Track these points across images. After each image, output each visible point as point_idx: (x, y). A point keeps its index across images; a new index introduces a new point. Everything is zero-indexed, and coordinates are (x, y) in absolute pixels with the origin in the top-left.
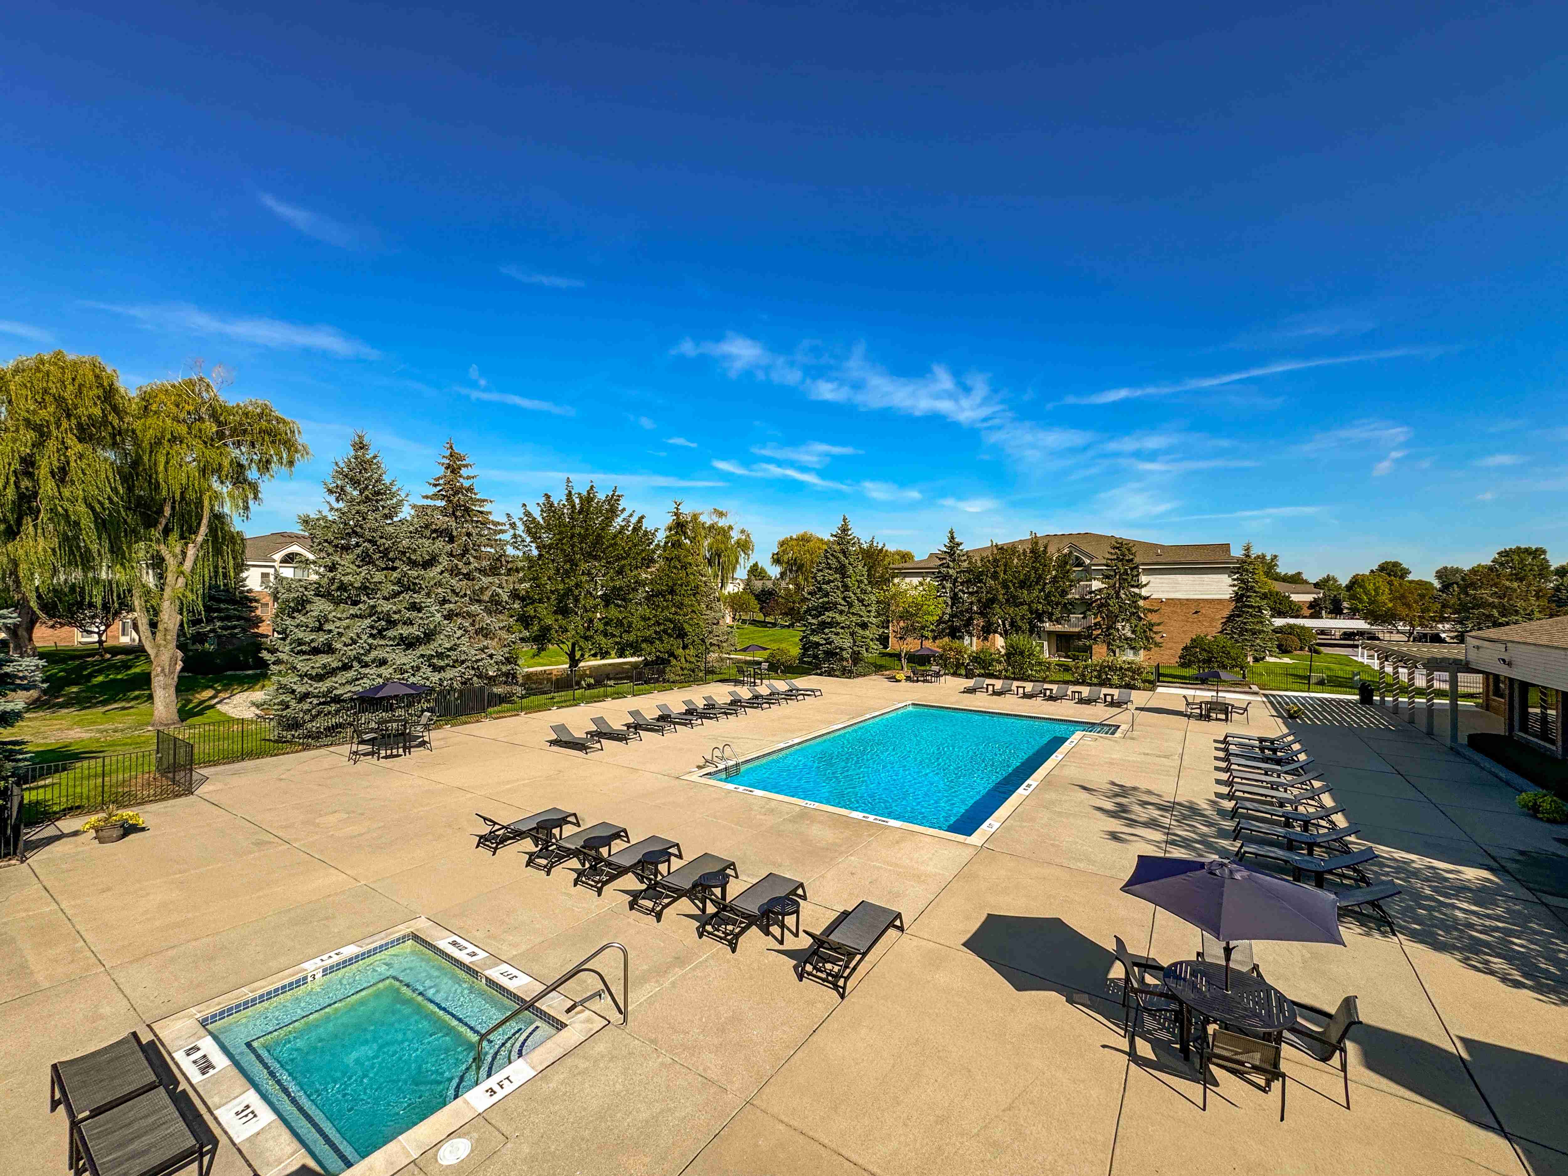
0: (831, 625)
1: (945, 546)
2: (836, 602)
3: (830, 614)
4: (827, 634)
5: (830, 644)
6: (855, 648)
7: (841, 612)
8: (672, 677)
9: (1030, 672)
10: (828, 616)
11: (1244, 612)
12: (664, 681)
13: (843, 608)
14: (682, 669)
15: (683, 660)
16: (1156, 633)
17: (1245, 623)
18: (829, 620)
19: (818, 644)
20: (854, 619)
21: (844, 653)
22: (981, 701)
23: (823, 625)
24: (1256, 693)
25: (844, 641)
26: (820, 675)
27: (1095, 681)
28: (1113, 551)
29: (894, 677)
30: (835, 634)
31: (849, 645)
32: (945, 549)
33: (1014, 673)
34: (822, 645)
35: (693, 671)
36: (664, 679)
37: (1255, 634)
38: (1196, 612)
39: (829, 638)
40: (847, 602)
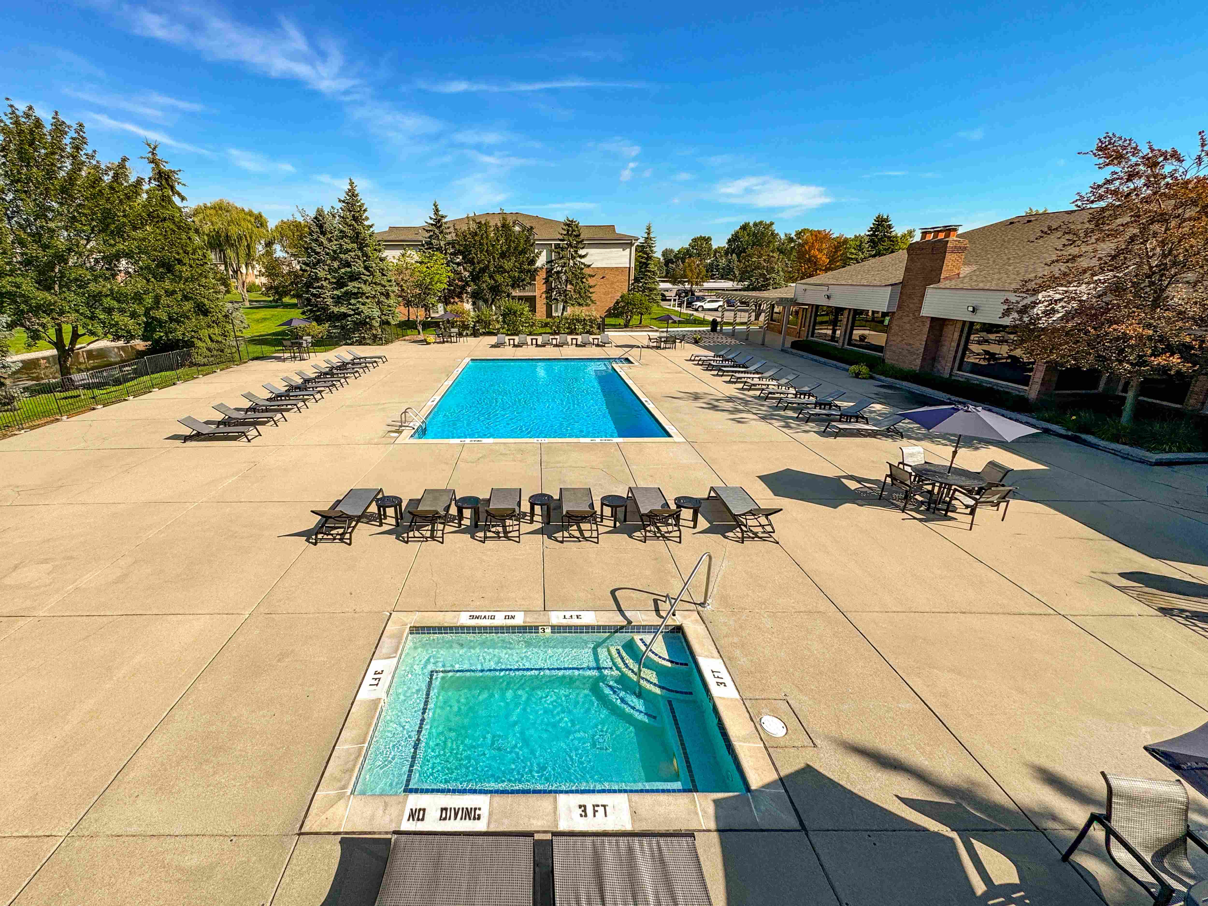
0: (356, 295)
1: (431, 218)
2: (359, 272)
3: (356, 284)
4: (354, 305)
5: (359, 314)
6: (383, 317)
7: (365, 282)
8: (201, 360)
9: (521, 328)
10: (352, 286)
11: (647, 275)
12: (193, 364)
13: (367, 278)
14: (209, 350)
15: (208, 340)
16: (591, 293)
17: (646, 283)
18: (356, 290)
19: (345, 316)
20: (379, 288)
21: (373, 322)
22: (508, 352)
23: (349, 295)
24: (657, 331)
25: (370, 310)
26: (351, 344)
27: (567, 331)
28: (565, 227)
29: (425, 340)
30: (363, 304)
31: (378, 314)
32: (432, 222)
33: (508, 330)
34: (350, 315)
35: (222, 351)
36: (191, 363)
37: (651, 291)
38: (603, 278)
39: (358, 308)
40: (369, 271)
